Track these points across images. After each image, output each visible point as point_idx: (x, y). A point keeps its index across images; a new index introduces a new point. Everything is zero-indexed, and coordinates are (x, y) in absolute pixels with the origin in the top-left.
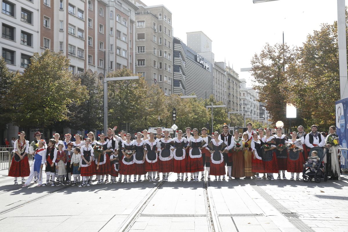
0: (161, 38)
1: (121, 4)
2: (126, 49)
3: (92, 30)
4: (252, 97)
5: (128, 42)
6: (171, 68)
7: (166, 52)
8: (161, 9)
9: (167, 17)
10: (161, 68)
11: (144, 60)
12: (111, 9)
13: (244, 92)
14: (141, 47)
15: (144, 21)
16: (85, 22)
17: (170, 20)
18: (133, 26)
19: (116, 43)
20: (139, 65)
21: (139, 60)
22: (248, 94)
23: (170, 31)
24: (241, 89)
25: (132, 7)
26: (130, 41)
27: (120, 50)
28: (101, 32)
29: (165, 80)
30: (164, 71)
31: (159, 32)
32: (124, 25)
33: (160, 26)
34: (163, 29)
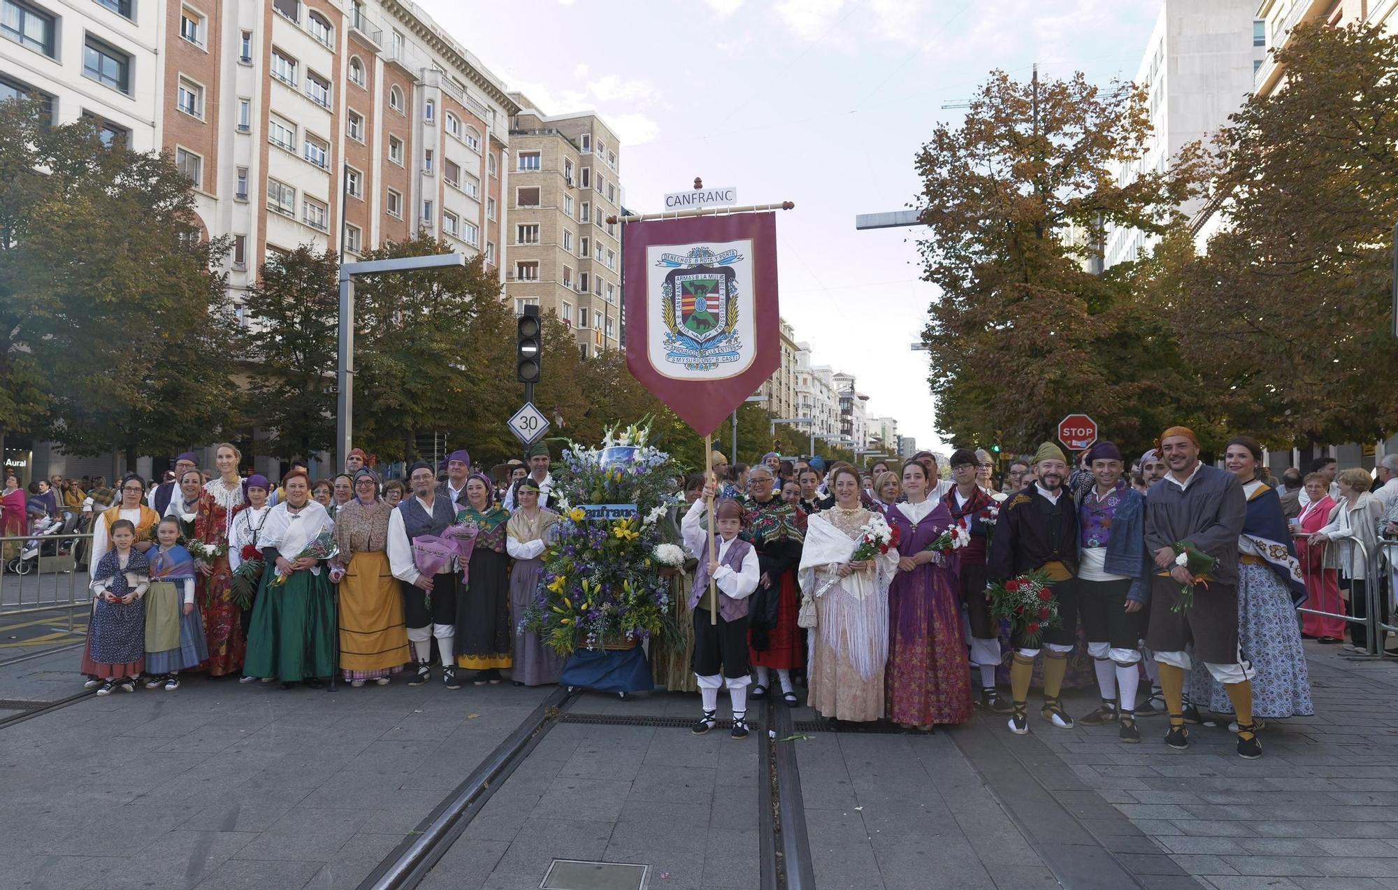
0: (586, 205)
1: (464, 87)
2: (477, 222)
3: (361, 151)
4: (825, 390)
5: (483, 200)
6: (614, 290)
7: (599, 247)
8: (589, 124)
9: (604, 148)
10: (584, 288)
11: (535, 264)
12: (428, 93)
13: (806, 376)
14: (529, 228)
15: (537, 155)
16: (334, 116)
17: (612, 158)
18: (500, 158)
19: (441, 197)
20: (521, 277)
21: (521, 265)
22: (816, 382)
23: (611, 188)
24: (799, 367)
25: (501, 104)
26: (491, 201)
27: (454, 221)
28: (396, 160)
29: (596, 324)
30: (593, 297)
31: (582, 187)
32: (472, 147)
33: (586, 172)
34: (595, 182)
